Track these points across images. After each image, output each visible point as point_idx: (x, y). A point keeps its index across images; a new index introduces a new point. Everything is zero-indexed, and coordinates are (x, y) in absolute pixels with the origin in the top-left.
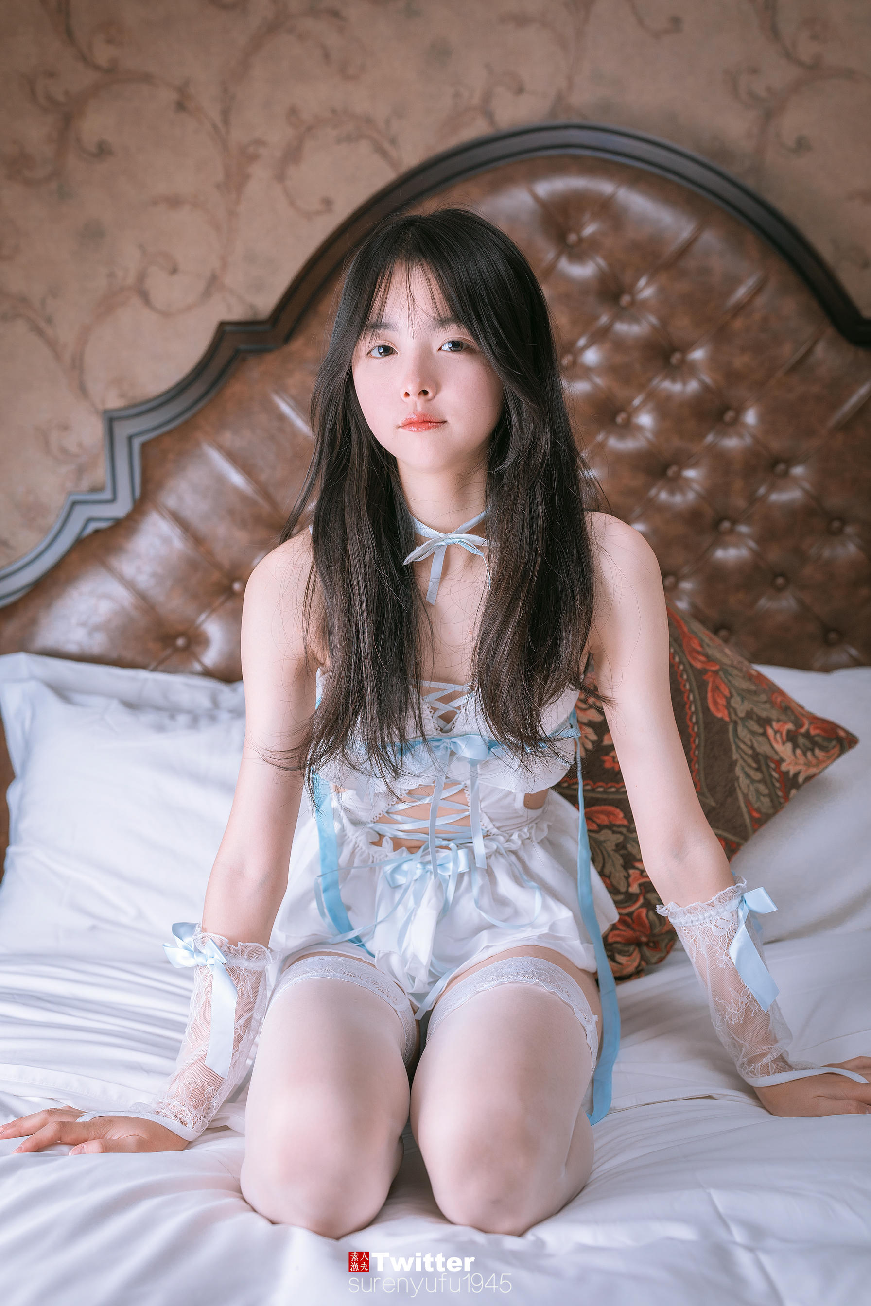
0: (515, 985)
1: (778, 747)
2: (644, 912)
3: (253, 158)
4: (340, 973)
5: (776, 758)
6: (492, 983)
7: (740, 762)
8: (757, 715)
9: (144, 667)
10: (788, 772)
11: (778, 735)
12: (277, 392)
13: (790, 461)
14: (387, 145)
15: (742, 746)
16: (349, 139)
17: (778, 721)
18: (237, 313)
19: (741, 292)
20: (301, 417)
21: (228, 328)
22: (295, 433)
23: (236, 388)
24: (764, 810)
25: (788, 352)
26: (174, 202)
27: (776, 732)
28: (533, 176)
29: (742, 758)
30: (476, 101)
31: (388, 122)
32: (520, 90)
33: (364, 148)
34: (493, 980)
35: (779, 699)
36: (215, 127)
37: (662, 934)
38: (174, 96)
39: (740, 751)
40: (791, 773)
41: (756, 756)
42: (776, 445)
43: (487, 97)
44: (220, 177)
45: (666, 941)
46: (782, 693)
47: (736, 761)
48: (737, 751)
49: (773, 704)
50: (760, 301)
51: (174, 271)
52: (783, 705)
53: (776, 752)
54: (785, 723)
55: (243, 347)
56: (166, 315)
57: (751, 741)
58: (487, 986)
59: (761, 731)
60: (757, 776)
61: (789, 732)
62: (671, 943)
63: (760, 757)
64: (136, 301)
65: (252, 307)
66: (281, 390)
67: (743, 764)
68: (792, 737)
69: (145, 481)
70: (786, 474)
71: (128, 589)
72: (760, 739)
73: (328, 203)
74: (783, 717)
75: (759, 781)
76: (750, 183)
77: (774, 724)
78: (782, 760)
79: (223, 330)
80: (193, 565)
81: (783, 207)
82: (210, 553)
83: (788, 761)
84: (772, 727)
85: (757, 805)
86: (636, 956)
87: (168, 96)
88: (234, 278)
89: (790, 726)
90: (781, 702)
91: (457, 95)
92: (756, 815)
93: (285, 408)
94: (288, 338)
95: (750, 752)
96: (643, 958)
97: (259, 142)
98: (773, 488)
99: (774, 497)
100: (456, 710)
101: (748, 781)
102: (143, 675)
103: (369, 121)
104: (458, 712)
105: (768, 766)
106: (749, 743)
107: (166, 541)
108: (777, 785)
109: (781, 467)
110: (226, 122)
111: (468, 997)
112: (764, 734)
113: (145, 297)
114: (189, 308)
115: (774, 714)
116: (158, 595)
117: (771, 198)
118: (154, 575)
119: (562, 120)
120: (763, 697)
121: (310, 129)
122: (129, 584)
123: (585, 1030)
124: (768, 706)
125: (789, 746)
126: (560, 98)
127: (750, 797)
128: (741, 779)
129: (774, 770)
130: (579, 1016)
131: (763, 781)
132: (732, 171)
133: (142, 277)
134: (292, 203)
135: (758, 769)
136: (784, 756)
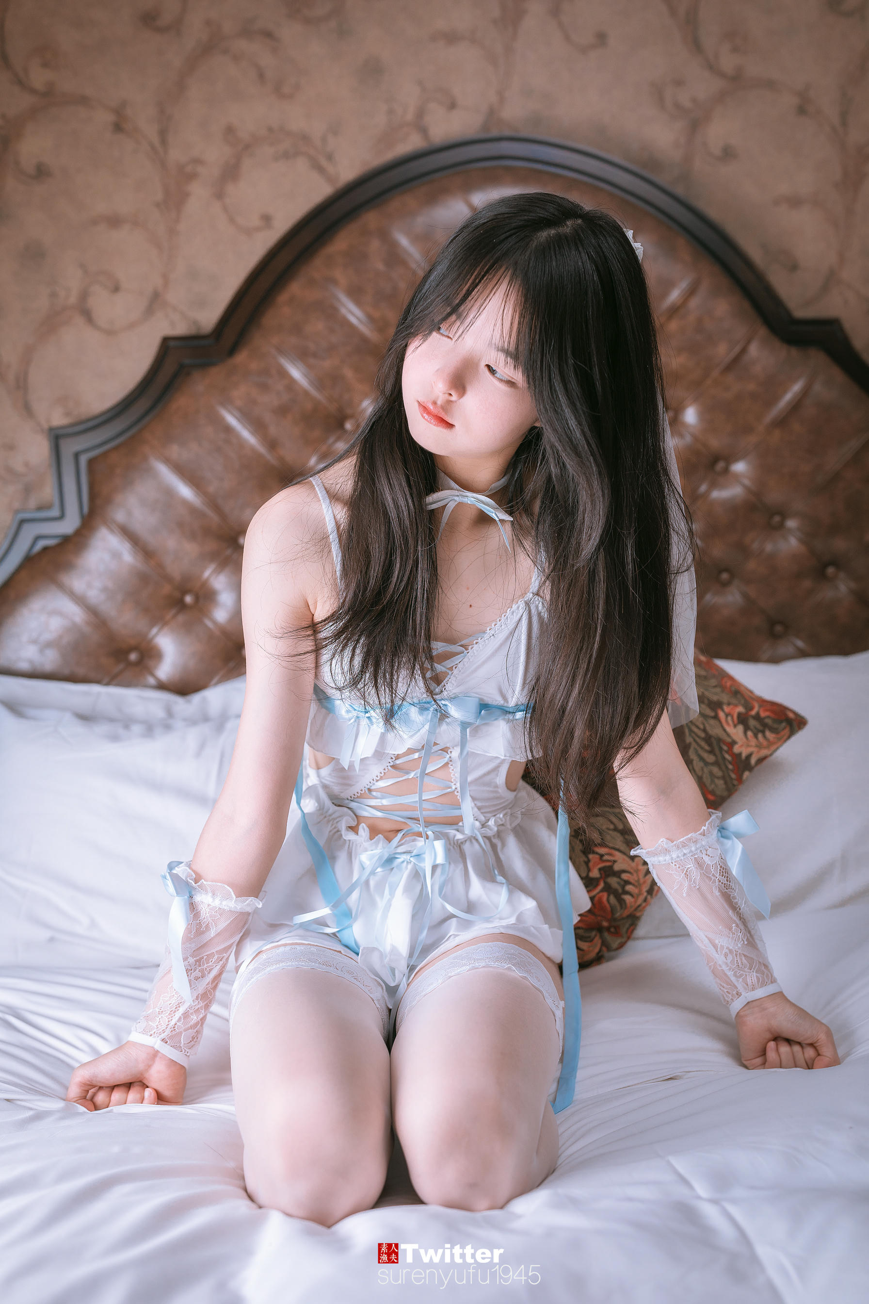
0: (486, 969)
1: (730, 730)
2: (605, 896)
3: (192, 177)
4: (315, 962)
5: (729, 740)
6: (464, 968)
7: (694, 745)
8: (708, 699)
9: (98, 682)
10: (740, 754)
11: (729, 718)
12: (223, 404)
13: (730, 458)
14: (324, 162)
15: (696, 730)
16: (286, 156)
17: (729, 704)
18: (181, 329)
19: (675, 295)
20: (247, 428)
21: (172, 344)
22: (242, 443)
23: (181, 402)
24: (718, 793)
25: (722, 351)
26: (114, 221)
27: (727, 715)
28: (468, 187)
29: (695, 740)
30: (410, 116)
31: (324, 139)
32: (453, 106)
33: (301, 165)
34: (465, 965)
35: (729, 684)
36: (153, 147)
37: (623, 919)
38: (111, 118)
39: (693, 735)
40: (744, 755)
41: (708, 739)
42: (715, 443)
43: (421, 113)
44: (159, 196)
45: (627, 925)
46: (731, 678)
47: (690, 744)
48: (690, 735)
49: (723, 688)
50: (694, 303)
51: (116, 289)
52: (733, 689)
53: (728, 735)
54: (736, 706)
55: (187, 361)
56: (110, 333)
57: (704, 724)
58: (459, 970)
59: (712, 714)
60: (711, 758)
61: (739, 714)
62: (632, 928)
63: (713, 740)
64: (79, 320)
65: (195, 322)
66: (227, 402)
67: (696, 746)
68: (742, 720)
69: (93, 497)
70: (726, 471)
71: (79, 605)
72: (712, 722)
73: (267, 219)
74: (734, 701)
75: (713, 764)
76: (679, 191)
77: (725, 707)
78: (734, 743)
79: (167, 345)
80: (143, 579)
81: (713, 213)
82: (160, 566)
83: (740, 743)
84: (723, 710)
85: (711, 787)
86: (598, 941)
87: (104, 117)
88: (176, 296)
89: (741, 709)
90: (731, 686)
91: (391, 112)
92: (711, 797)
93: (231, 420)
94: (232, 351)
95: (703, 735)
96: (604, 943)
97: (198, 161)
98: (714, 485)
99: (716, 494)
100: (448, 671)
101: (701, 764)
102: (95, 689)
103: (305, 138)
104: (450, 673)
105: (721, 749)
106: (702, 727)
107: (116, 555)
108: (730, 767)
109: (721, 465)
110: (164, 142)
111: (440, 981)
112: (716, 717)
113: (88, 315)
114: (132, 326)
115: (725, 698)
116: (109, 609)
117: (701, 205)
118: (105, 589)
119: (494, 133)
120: (713, 682)
121: (247, 147)
122: (80, 600)
123: (554, 1016)
124: (718, 690)
125: (740, 728)
126: (492, 112)
127: (705, 780)
128: (695, 762)
129: (727, 752)
130: (549, 1001)
131: (716, 763)
132: (663, 179)
133: (84, 296)
134: (232, 220)
135: (712, 752)
136: (735, 738)
